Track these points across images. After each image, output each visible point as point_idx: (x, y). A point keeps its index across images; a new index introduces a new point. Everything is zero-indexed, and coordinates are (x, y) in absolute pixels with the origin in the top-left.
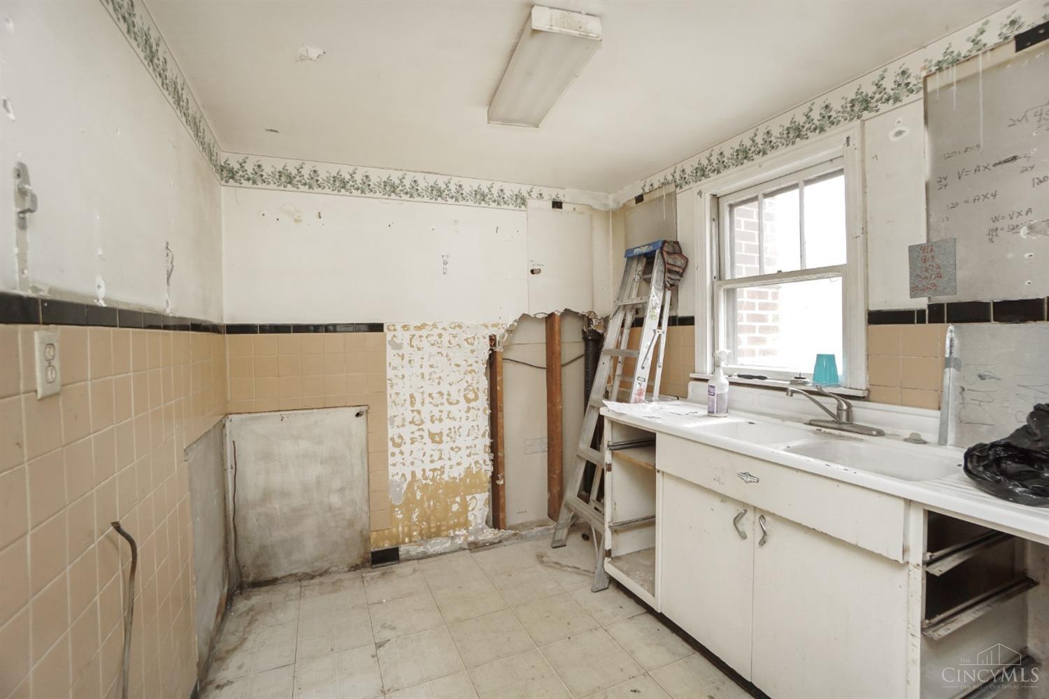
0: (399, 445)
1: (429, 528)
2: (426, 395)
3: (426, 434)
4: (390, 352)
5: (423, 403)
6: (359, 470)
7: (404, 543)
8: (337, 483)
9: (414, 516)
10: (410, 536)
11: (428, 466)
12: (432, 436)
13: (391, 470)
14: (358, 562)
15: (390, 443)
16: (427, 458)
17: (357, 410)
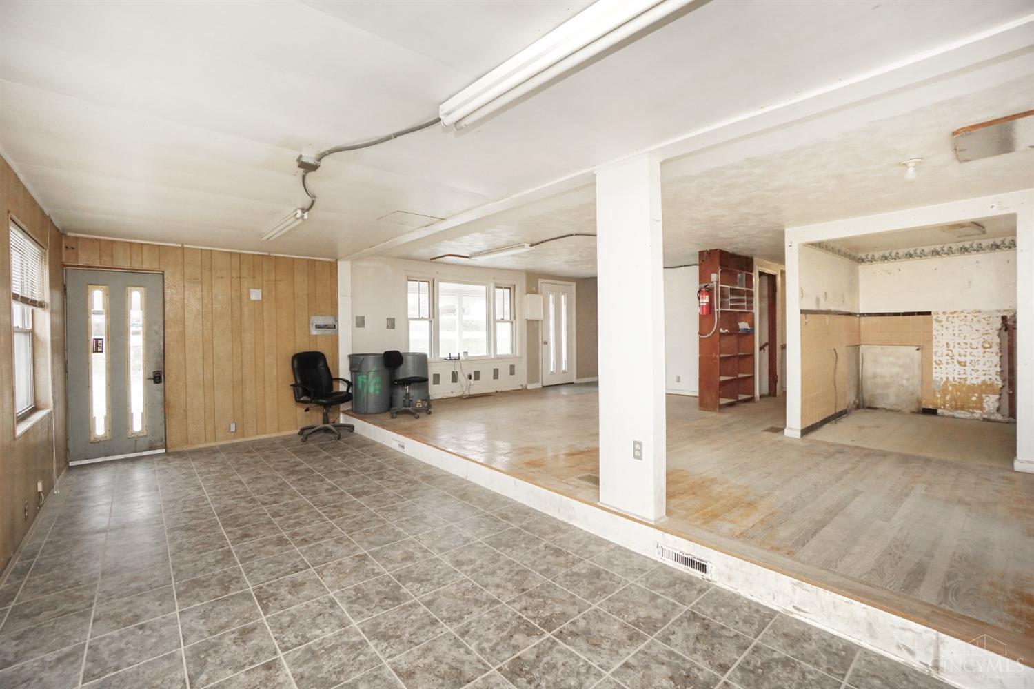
0: (939, 364)
1: (956, 405)
2: (956, 344)
3: (955, 361)
4: (935, 325)
5: (954, 347)
6: (917, 372)
7: (940, 408)
8: (906, 376)
9: (947, 398)
10: (944, 406)
11: (957, 376)
12: (960, 363)
13: (934, 375)
14: (916, 411)
15: (934, 363)
16: (956, 372)
17: (917, 347)
